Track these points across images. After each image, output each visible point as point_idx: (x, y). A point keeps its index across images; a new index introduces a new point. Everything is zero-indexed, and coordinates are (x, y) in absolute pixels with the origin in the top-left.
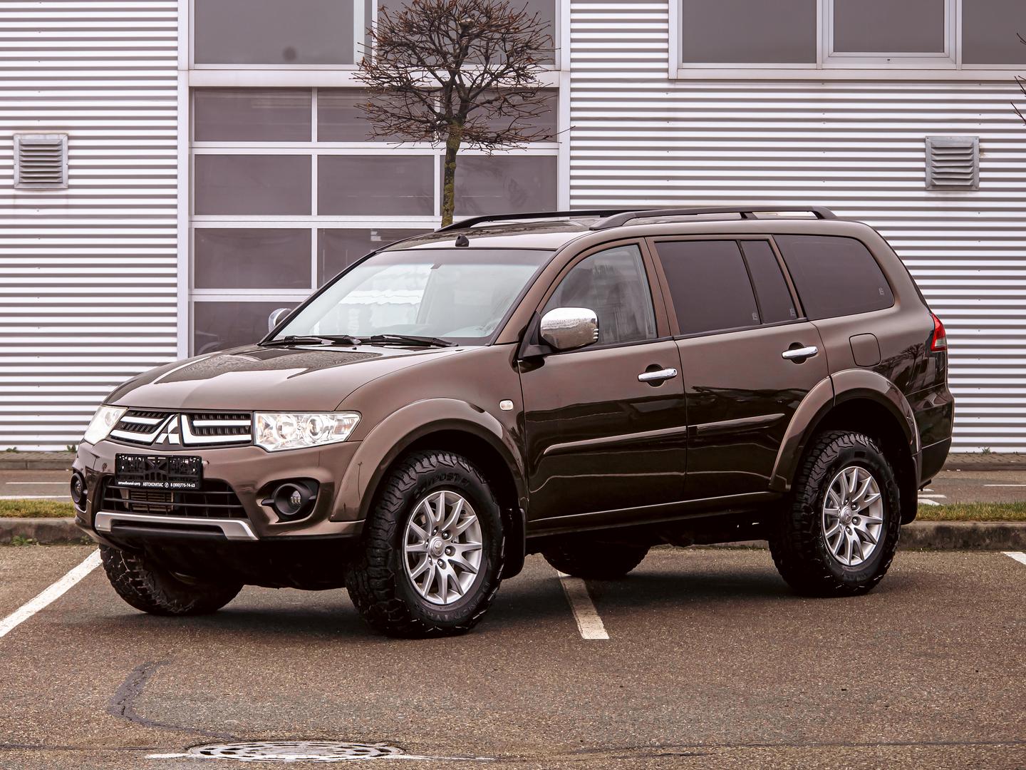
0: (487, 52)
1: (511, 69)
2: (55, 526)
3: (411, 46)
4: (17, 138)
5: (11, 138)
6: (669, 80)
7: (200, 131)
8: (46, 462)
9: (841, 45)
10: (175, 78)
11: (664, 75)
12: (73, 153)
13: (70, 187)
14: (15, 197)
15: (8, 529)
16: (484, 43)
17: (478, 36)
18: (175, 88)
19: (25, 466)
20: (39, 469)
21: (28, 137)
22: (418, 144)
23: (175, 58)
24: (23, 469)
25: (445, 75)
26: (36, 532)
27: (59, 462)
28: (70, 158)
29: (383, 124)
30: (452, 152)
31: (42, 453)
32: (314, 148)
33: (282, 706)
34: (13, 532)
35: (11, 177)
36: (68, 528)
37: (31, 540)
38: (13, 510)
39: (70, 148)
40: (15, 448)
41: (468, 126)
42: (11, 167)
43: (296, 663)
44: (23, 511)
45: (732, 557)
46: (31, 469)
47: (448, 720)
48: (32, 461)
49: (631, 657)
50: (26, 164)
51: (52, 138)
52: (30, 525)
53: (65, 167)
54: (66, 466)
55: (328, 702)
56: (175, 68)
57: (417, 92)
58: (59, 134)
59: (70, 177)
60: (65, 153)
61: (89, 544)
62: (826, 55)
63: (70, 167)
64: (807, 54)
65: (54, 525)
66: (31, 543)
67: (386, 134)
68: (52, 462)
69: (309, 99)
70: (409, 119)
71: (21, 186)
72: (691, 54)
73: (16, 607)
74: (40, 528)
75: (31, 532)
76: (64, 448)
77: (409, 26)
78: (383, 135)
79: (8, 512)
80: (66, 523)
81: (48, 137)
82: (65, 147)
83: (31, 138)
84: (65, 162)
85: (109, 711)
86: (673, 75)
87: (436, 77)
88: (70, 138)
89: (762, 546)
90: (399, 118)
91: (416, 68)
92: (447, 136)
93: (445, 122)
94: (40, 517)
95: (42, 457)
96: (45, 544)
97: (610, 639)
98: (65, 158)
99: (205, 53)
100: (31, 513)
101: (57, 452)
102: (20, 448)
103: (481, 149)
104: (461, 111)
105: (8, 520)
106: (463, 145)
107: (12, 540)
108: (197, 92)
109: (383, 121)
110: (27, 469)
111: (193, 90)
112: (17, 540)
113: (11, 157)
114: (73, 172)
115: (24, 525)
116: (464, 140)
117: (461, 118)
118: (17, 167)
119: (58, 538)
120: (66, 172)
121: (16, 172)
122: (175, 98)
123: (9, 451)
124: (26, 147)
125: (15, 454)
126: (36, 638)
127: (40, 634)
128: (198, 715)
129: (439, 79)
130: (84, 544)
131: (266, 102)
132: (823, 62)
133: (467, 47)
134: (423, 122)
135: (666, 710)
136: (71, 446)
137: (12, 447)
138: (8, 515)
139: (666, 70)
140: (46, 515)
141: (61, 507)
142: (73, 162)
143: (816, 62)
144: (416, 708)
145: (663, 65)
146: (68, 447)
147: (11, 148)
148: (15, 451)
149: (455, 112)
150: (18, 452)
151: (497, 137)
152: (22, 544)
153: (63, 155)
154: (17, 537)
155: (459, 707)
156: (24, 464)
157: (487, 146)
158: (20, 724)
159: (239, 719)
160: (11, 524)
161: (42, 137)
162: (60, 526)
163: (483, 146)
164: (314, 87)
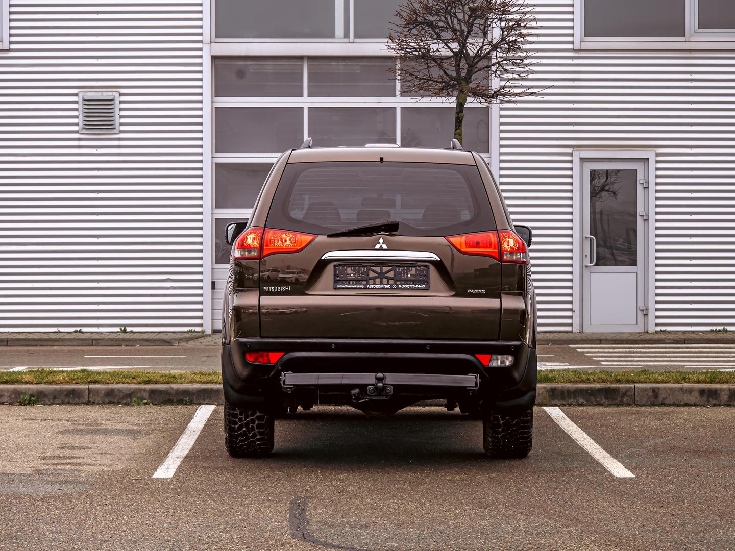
0: (485, 28)
1: (504, 42)
2: (164, 391)
3: (430, 24)
4: (81, 95)
5: (77, 95)
6: (574, 50)
7: (220, 90)
8: (107, 340)
9: (705, 23)
10: (201, 49)
11: (570, 46)
12: (123, 106)
13: (121, 132)
14: (79, 139)
15: (128, 393)
16: (482, 22)
17: (480, 17)
18: (201, 57)
19: (91, 344)
20: (101, 346)
21: (89, 94)
22: (434, 99)
23: (201, 34)
24: (90, 346)
25: (455, 46)
26: (150, 395)
27: (118, 340)
28: (121, 109)
29: (409, 84)
30: (461, 105)
31: (102, 333)
32: (306, 102)
33: (423, 531)
34: (132, 396)
35: (77, 124)
36: (174, 393)
37: (146, 401)
38: (130, 379)
39: (121, 102)
40: (80, 330)
41: (472, 85)
42: (77, 117)
43: (410, 497)
44: (139, 380)
45: (682, 412)
46: (97, 345)
47: (557, 542)
48: (96, 340)
49: (662, 492)
50: (88, 114)
51: (107, 95)
52: (145, 390)
53: (117, 117)
54: (122, 343)
55: (455, 527)
56: (201, 42)
57: (434, 59)
58: (112, 92)
59: (121, 124)
60: (118, 106)
61: (190, 404)
62: (693, 31)
63: (121, 117)
64: (679, 30)
65: (162, 389)
66: (145, 403)
67: (411, 91)
68: (112, 340)
69: (301, 65)
70: (428, 80)
71: (84, 131)
72: (590, 31)
73: (166, 454)
74: (152, 392)
75: (146, 395)
76: (118, 329)
77: (427, 9)
78: (407, 92)
79: (127, 380)
80: (172, 388)
81: (104, 94)
82: (117, 102)
83: (92, 95)
84: (117, 113)
85: (293, 536)
86: (577, 46)
87: (449, 48)
88: (121, 95)
89: (701, 404)
90: (421, 79)
91: (436, 41)
92: (456, 93)
93: (455, 82)
94: (151, 384)
95: (103, 336)
96: (156, 404)
97: (637, 477)
98: (117, 110)
99: (222, 31)
100: (144, 381)
101: (113, 332)
102: (84, 329)
103: (481, 102)
104: (467, 74)
105: (127, 386)
106: (469, 99)
107: (131, 401)
108: (216, 60)
109: (410, 81)
110: (93, 345)
111: (214, 58)
112: (135, 401)
113: (77, 110)
114: (123, 120)
115: (140, 390)
116: (469, 96)
117: (468, 79)
118: (81, 117)
119: (166, 399)
120: (118, 121)
121: (80, 121)
122: (201, 64)
123: (76, 331)
124: (88, 102)
125: (81, 334)
126: (199, 478)
127: (200, 475)
128: (363, 539)
129: (451, 50)
130: (186, 404)
131: (269, 66)
132: (690, 37)
133: (472, 25)
134: (440, 82)
135: (720, 533)
136: (123, 328)
137: (78, 329)
138: (127, 383)
139: (572, 43)
140: (156, 382)
141: (166, 376)
142: (123, 113)
143: (685, 36)
144: (526, 532)
145: (570, 39)
146: (121, 329)
147: (77, 102)
148: (80, 331)
149: (463, 74)
150: (83, 333)
151: (494, 94)
152: (139, 404)
153: (116, 108)
154: (135, 399)
155: (558, 531)
156: (91, 342)
157: (486, 100)
158: (233, 547)
159: (396, 542)
160: (130, 389)
161: (99, 94)
162: (168, 390)
163: (482, 100)
164: (305, 56)
